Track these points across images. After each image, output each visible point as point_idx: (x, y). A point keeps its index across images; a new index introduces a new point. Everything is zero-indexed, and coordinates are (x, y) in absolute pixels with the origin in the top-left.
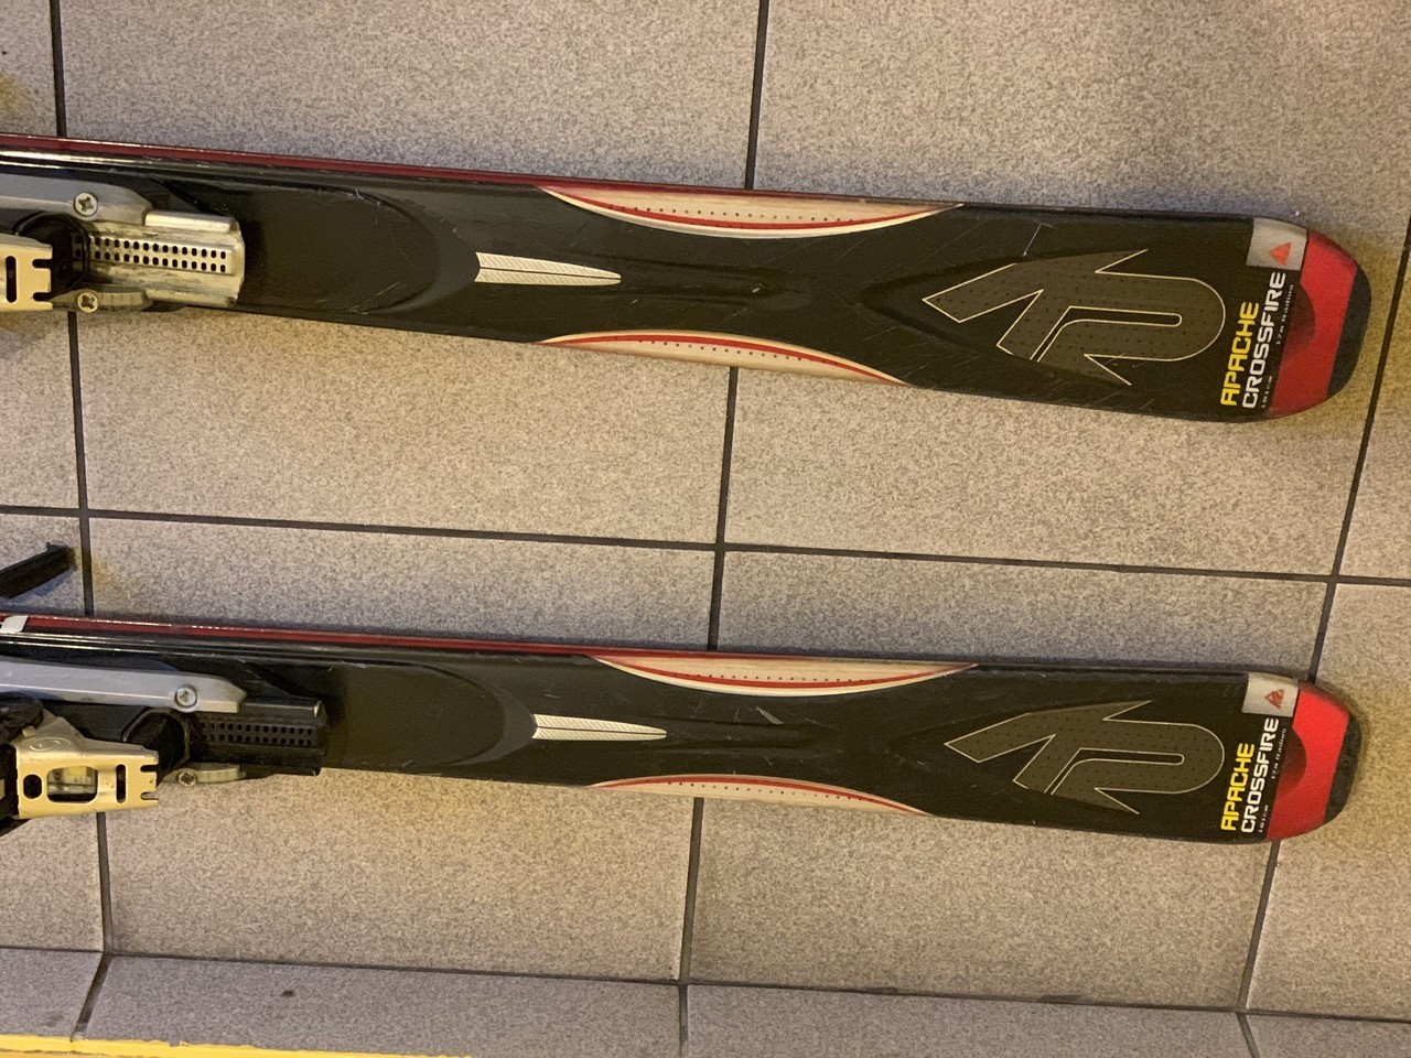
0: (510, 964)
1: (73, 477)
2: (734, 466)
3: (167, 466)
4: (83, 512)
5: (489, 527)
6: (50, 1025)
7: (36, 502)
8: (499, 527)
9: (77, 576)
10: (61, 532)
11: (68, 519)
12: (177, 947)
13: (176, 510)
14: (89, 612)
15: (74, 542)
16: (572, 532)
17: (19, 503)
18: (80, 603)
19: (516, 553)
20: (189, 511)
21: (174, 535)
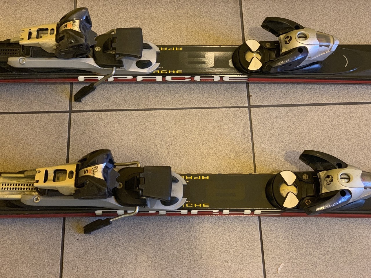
1: (72, 122)
3: (45, 127)
7: (83, 114)
9: (74, 94)
10: (77, 106)
11: (75, 109)
13: (44, 115)
14: (72, 84)
15: (74, 103)
17: (88, 113)
18: (74, 86)
20: (40, 115)
21: (45, 107)
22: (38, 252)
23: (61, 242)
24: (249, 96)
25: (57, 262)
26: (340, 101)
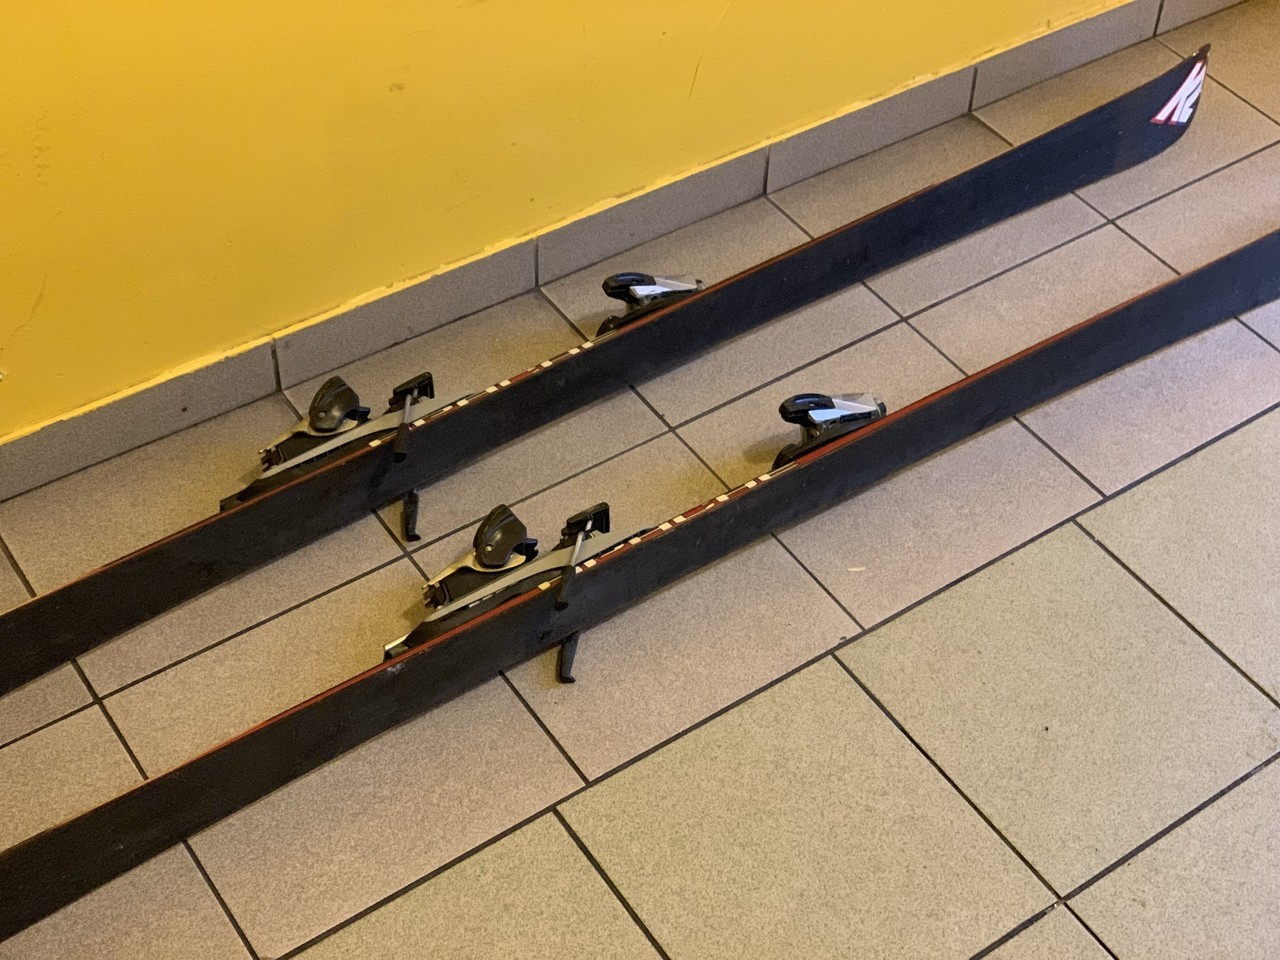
0: (79, 476)
1: (421, 565)
2: (116, 737)
4: (408, 555)
5: (220, 646)
6: (287, 342)
7: (431, 547)
8: (216, 650)
9: (395, 531)
11: (413, 549)
12: (249, 409)
13: (369, 576)
16: (178, 667)
19: (200, 643)
20: (363, 579)
21: (362, 567)
22: (509, 748)
23: (533, 719)
24: (661, 417)
25: (548, 744)
26: (791, 369)
